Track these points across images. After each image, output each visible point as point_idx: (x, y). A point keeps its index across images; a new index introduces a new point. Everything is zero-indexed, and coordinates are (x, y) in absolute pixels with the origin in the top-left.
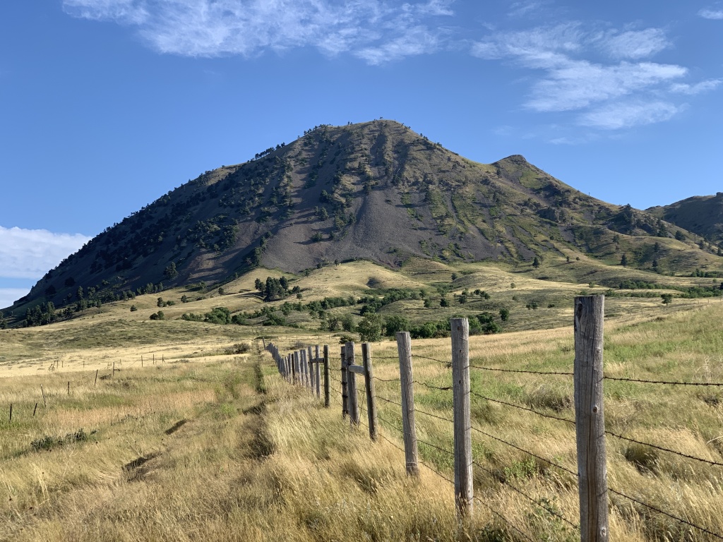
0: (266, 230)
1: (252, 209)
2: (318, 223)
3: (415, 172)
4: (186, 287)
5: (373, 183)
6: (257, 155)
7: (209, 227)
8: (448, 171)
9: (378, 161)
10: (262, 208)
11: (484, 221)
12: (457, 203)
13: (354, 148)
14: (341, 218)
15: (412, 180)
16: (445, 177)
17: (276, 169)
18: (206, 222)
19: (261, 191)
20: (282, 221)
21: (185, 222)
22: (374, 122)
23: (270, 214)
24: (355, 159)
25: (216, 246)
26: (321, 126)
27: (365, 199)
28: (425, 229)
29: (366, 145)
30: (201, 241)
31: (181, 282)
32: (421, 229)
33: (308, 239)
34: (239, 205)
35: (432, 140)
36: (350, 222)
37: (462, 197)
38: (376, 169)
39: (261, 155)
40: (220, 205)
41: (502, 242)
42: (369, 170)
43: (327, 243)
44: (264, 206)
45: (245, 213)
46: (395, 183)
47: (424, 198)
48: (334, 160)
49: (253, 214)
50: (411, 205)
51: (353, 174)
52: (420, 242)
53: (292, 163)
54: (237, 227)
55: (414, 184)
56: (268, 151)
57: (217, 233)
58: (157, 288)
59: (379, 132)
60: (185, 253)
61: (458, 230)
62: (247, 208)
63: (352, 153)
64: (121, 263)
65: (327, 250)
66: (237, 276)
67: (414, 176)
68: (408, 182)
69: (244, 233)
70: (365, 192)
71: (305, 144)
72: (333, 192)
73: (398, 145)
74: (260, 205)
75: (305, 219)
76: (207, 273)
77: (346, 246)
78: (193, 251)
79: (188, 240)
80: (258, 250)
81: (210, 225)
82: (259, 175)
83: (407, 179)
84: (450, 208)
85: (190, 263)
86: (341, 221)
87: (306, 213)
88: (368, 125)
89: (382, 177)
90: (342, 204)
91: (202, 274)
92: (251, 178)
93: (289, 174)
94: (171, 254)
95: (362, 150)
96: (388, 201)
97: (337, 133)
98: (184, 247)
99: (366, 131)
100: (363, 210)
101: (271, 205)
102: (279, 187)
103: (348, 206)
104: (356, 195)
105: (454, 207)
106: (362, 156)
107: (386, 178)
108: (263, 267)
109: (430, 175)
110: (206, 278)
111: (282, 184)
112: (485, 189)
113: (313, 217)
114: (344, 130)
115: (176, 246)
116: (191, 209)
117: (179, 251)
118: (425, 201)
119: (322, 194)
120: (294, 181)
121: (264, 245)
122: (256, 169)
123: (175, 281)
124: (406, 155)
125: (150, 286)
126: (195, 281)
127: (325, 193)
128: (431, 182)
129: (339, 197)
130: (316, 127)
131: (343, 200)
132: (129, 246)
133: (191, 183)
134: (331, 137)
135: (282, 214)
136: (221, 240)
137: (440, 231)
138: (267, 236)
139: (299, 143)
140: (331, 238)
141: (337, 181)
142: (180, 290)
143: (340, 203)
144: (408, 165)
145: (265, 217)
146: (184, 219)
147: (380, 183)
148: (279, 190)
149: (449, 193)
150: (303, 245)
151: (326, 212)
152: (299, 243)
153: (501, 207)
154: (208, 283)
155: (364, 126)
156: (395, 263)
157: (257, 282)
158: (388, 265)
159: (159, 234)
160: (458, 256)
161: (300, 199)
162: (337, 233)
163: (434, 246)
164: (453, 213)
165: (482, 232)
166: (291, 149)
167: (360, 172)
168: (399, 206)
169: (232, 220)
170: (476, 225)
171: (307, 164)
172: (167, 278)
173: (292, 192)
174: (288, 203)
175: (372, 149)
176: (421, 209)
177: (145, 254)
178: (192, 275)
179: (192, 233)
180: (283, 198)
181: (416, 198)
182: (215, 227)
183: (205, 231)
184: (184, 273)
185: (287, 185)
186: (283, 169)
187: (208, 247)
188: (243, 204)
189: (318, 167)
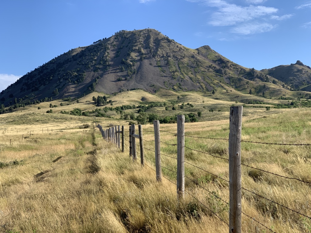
0: (97, 75)
1: (91, 66)
2: (120, 73)
3: (162, 52)
4: (62, 99)
5: (144, 56)
6: (94, 43)
7: (73, 73)
8: (177, 52)
9: (147, 47)
10: (96, 66)
11: (192, 74)
12: (180, 66)
13: (136, 41)
14: (130, 71)
15: (161, 55)
16: (176, 54)
17: (103, 49)
18: (71, 71)
19: (96, 58)
20: (105, 72)
21: (62, 71)
22: (145, 30)
23: (99, 69)
24: (136, 46)
25: (76, 82)
26: (122, 30)
27: (141, 63)
29: (142, 40)
30: (69, 79)
31: (60, 97)
32: (165, 76)
33: (116, 80)
34: (86, 64)
35: (170, 38)
36: (134, 73)
37: (182, 63)
38: (146, 50)
39: (96, 43)
40: (78, 64)
41: (199, 83)
42: (143, 50)
43: (124, 82)
44: (97, 65)
45: (89, 68)
46: (154, 56)
48: (128, 45)
49: (92, 68)
50: (160, 66)
51: (136, 52)
52: (164, 82)
53: (110, 47)
54: (85, 74)
55: (162, 57)
56: (99, 41)
57: (76, 76)
58: (49, 99)
59: (148, 34)
60: (62, 84)
61: (181, 77)
62: (90, 66)
63: (136, 43)
64: (34, 88)
65: (124, 85)
66: (85, 95)
67: (162, 54)
68: (159, 56)
69: (88, 77)
70: (141, 60)
71: (115, 39)
72: (127, 60)
73: (156, 40)
74: (95, 65)
75: (115, 71)
76: (71, 94)
77: (132, 83)
78: (66, 83)
79: (63, 79)
80: (94, 84)
81: (73, 72)
82: (95, 51)
84: (177, 68)
85: (64, 89)
87: (115, 68)
88: (143, 31)
89: (148, 54)
90: (131, 65)
91: (69, 94)
92: (92, 52)
93: (108, 51)
94: (56, 85)
95: (140, 42)
96: (151, 64)
97: (129, 34)
98: (62, 82)
99: (142, 33)
100: (140, 68)
101: (100, 64)
102: (104, 57)
103: (134, 66)
104: (137, 61)
105: (179, 67)
106: (140, 44)
107: (150, 54)
108: (96, 91)
109: (169, 53)
110: (71, 96)
111: (105, 56)
112: (192, 60)
113: (118, 70)
114: (132, 33)
115: (58, 81)
116: (65, 65)
117: (59, 84)
118: (167, 64)
119: (122, 61)
120: (110, 54)
121: (97, 82)
122: (94, 49)
123: (57, 97)
124: (159, 44)
125: (47, 98)
126: (66, 97)
127: (124, 60)
128: (169, 56)
129: (130, 62)
130: (120, 31)
131: (131, 63)
132: (37, 81)
133: (65, 54)
134: (126, 35)
135: (105, 69)
136: (78, 79)
137: (173, 78)
138: (98, 78)
139: (113, 38)
140: (126, 79)
141: (129, 55)
142: (60, 101)
143: (130, 64)
144: (160, 48)
145: (97, 69)
146: (62, 70)
147: (148, 56)
148: (103, 58)
149: (177, 61)
150: (113, 82)
151: (124, 69)
152: (112, 81)
153: (200, 68)
154: (72, 98)
155: (141, 31)
156: (153, 91)
157: (93, 97)
158: (150, 92)
159: (51, 76)
160: (180, 89)
161: (113, 62)
162: (129, 78)
163: (170, 84)
164: (178, 70)
165: (191, 79)
166: (109, 40)
167: (139, 51)
168: (155, 66)
169: (83, 71)
170: (189, 75)
171: (116, 47)
172: (54, 95)
173: (109, 59)
174: (107, 64)
175: (144, 41)
176: (165, 68)
177: (44, 84)
178: (65, 94)
179: (65, 76)
180: (105, 62)
181: (163, 63)
182: (75, 73)
183: (71, 75)
184: (62, 93)
185: (107, 56)
186: (106, 49)
187: (72, 82)
188: (88, 64)
189: (121, 48)
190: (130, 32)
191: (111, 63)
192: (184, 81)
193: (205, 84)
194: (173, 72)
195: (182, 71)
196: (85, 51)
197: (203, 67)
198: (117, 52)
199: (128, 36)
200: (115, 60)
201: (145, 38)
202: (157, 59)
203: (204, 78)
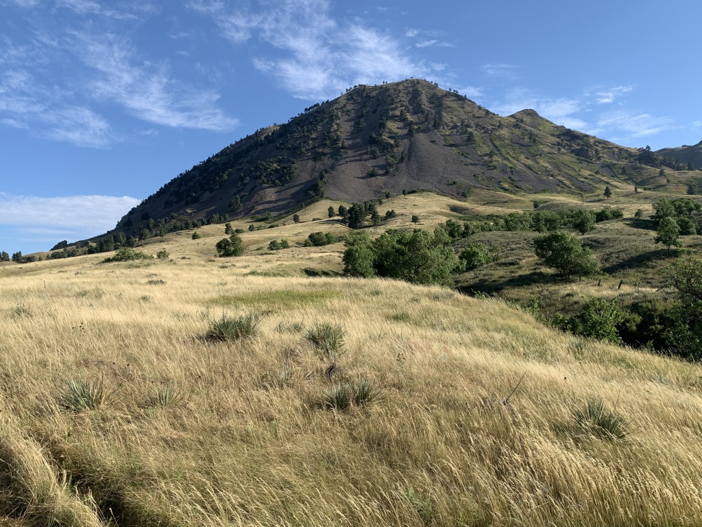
0: (323, 168)
1: (308, 150)
2: (371, 161)
3: (452, 118)
4: (252, 218)
5: (416, 127)
6: (306, 109)
7: (270, 165)
8: (482, 117)
9: (418, 110)
10: (317, 149)
11: (527, 158)
12: (497, 143)
13: (393, 100)
14: (393, 157)
15: (451, 124)
16: (481, 122)
17: (326, 118)
18: (266, 162)
19: (313, 136)
20: (337, 160)
21: (246, 163)
22: (406, 80)
23: (325, 155)
24: (395, 109)
25: (277, 181)
27: (411, 141)
28: (476, 165)
29: (404, 99)
30: (263, 177)
31: (247, 213)
32: (472, 164)
33: (364, 175)
34: (295, 148)
36: (402, 158)
37: (500, 138)
38: (415, 116)
39: (309, 109)
40: (278, 148)
41: (552, 176)
42: (409, 117)
43: (383, 178)
44: (318, 147)
45: (302, 154)
46: (436, 126)
47: (466, 138)
48: (376, 110)
49: (309, 154)
50: (454, 145)
51: (396, 120)
52: (475, 176)
53: (339, 114)
54: (296, 166)
55: (453, 128)
56: (315, 106)
57: (277, 171)
58: (223, 219)
60: (248, 188)
61: (506, 165)
62: (303, 150)
63: (392, 104)
64: (189, 199)
65: (384, 183)
67: (452, 121)
68: (447, 126)
69: (303, 171)
70: (410, 134)
71: (348, 99)
72: (381, 135)
73: (432, 97)
74: (314, 147)
75: (358, 158)
76: (271, 205)
77: (403, 181)
78: (256, 186)
79: (250, 177)
80: (320, 183)
81: (270, 164)
82: (311, 123)
83: (446, 123)
84: (492, 147)
85: (254, 197)
86: (392, 159)
87: (359, 153)
88: (401, 83)
89: (422, 123)
90: (391, 145)
91: (266, 206)
92: (304, 125)
93: (338, 121)
94: (235, 190)
95: (400, 101)
96: (433, 142)
97: (376, 90)
98: (247, 183)
99: (401, 87)
100: (411, 149)
101: (324, 147)
102: (330, 132)
103: (397, 146)
104: (402, 137)
105: (496, 147)
106: (402, 106)
107: (426, 123)
108: (327, 198)
109: (466, 120)
110: (271, 210)
111: (332, 130)
112: (517, 132)
113: (365, 157)
114: (381, 87)
115: (240, 183)
116: (251, 153)
117: (242, 187)
118: (468, 140)
119: (371, 137)
120: (343, 128)
121: (325, 180)
122: (307, 119)
123: (240, 213)
124: (440, 105)
125: (216, 217)
126: (258, 212)
127: (374, 135)
128: (468, 126)
129: (387, 139)
130: (356, 86)
131: (392, 142)
132: (197, 185)
133: (249, 138)
134: (370, 93)
135: (336, 153)
136: (281, 177)
137: (489, 166)
138: (326, 172)
139: (343, 98)
140: (387, 173)
141: (383, 126)
142: (246, 221)
143: (389, 144)
144: (445, 112)
145: (320, 156)
146: (245, 161)
147: (422, 127)
148: (330, 134)
149: (487, 135)
150: (361, 180)
151: (378, 152)
152: (358, 178)
153: (538, 147)
154: (273, 214)
155: (398, 84)
156: (458, 194)
157: (331, 209)
158: (452, 196)
159: (223, 173)
160: (517, 188)
161: (350, 142)
162: (391, 170)
163: (490, 179)
164: (496, 151)
165: (529, 168)
166: (336, 103)
167: (402, 118)
168: (444, 145)
169: (290, 160)
170: (521, 161)
171: (353, 115)
172: (233, 211)
173: (343, 136)
174: (340, 145)
175: (409, 101)
176: (465, 147)
177: (211, 190)
178: (257, 207)
179: (254, 171)
180: (335, 141)
181: (458, 139)
182: (275, 165)
183: (266, 169)
184: (249, 205)
185: (337, 130)
186: (332, 118)
187: (270, 182)
188: (299, 147)
189: (362, 116)
190: (375, 88)
191: (347, 143)
192: (518, 173)
193: (568, 179)
194: (486, 155)
195: (504, 153)
196: (290, 124)
197: (544, 145)
198: (357, 123)
199: (374, 94)
200: (355, 138)
201: (410, 96)
202: (443, 132)
203: (556, 166)
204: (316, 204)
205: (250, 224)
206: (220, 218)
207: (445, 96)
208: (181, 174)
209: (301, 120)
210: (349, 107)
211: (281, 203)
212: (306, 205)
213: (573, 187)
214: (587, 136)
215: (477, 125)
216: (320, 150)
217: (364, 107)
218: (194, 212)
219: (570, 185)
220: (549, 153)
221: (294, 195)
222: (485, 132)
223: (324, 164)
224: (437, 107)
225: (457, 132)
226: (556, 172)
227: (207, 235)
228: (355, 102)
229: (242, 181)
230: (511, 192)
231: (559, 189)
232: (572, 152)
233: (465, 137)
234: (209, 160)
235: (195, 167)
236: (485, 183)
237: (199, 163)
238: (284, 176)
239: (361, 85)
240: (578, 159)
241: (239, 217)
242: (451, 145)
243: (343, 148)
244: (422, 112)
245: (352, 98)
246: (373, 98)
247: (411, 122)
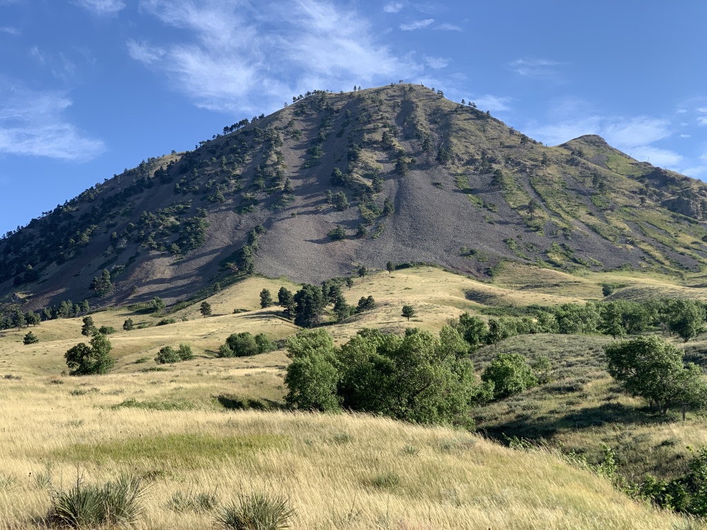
0: (252, 224)
1: (227, 195)
2: (333, 214)
3: (466, 147)
4: (130, 308)
5: (408, 160)
6: (226, 129)
7: (162, 220)
8: (515, 147)
9: (410, 133)
10: (243, 194)
11: (590, 214)
12: (541, 189)
13: (370, 117)
14: (370, 207)
15: (466, 157)
16: (513, 154)
17: (259, 143)
18: (156, 213)
19: (238, 172)
20: (276, 211)
21: (122, 215)
22: (392, 86)
23: (256, 202)
24: (374, 130)
25: (175, 246)
26: (315, 92)
27: (400, 182)
28: (507, 223)
29: (389, 114)
30: (150, 239)
31: (121, 299)
33: (322, 237)
34: (206, 191)
36: (386, 211)
37: (545, 181)
38: (407, 143)
39: (231, 129)
40: (176, 191)
41: (632, 243)
42: (397, 144)
43: (355, 242)
44: (246, 190)
45: (217, 201)
46: (441, 159)
47: (489, 181)
48: (342, 132)
49: (230, 201)
50: (471, 190)
51: (375, 149)
52: (505, 241)
53: (282, 137)
54: (207, 220)
55: (469, 163)
56: (241, 123)
57: (174, 228)
58: (79, 309)
59: (403, 99)
60: (125, 257)
61: (556, 225)
62: (220, 194)
63: (369, 122)
64: (22, 275)
65: (356, 252)
66: (219, 288)
67: (467, 152)
68: (460, 160)
70: (398, 172)
71: (296, 114)
72: (350, 172)
73: (434, 113)
74: (238, 191)
75: (313, 209)
76: (163, 287)
77: (388, 247)
78: (138, 254)
79: (129, 239)
80: (247, 249)
81: (163, 216)
82: (233, 151)
83: (457, 155)
84: (533, 196)
85: (133, 271)
86: (369, 212)
87: (313, 200)
88: (384, 89)
89: (417, 154)
90: (368, 189)
91: (155, 287)
92: (222, 155)
93: (278, 149)
94: (102, 260)
95: (382, 118)
96: (436, 184)
97: (342, 99)
98: (123, 249)
99: (383, 97)
100: (401, 195)
101: (256, 190)
102: (266, 166)
103: (377, 190)
104: (386, 176)
105: (539, 195)
106: (385, 127)
107: (425, 154)
108: (259, 275)
109: (490, 151)
110: (162, 294)
111: (269, 162)
112: (573, 171)
113: (324, 207)
114: (351, 95)
115: (110, 248)
116: (131, 199)
117: (114, 256)
118: (493, 184)
119: (334, 174)
120: (287, 160)
121: (255, 244)
122: (227, 144)
123: (110, 299)
124: (448, 126)
125: (67, 306)
126: (141, 298)
127: (339, 172)
128: (493, 160)
129: (361, 178)
130: (309, 93)
131: (369, 183)
132: (36, 252)
133: (128, 174)
134: (332, 104)
135: (276, 200)
136: (181, 239)
137: (529, 226)
138: (258, 231)
139: (288, 111)
140: (360, 235)
141: (353, 157)
142: (120, 312)
143: (364, 186)
144: (455, 137)
145: (248, 205)
146: (121, 212)
147: (418, 160)
148: (265, 169)
149: (524, 175)
150: (316, 245)
151: (345, 198)
152: (312, 241)
153: (607, 195)
154: (167, 301)
155: (378, 92)
156: (478, 270)
157: (265, 294)
158: (469, 275)
159: (82, 231)
160: (575, 263)
161: (299, 182)
162: (368, 229)
163: (530, 247)
164: (539, 202)
165: (594, 229)
166: (277, 119)
167: (385, 146)
168: (455, 191)
169: (197, 211)
170: (580, 219)
171: (303, 138)
172: (96, 296)
173: (287, 172)
174: (282, 187)
175: (397, 119)
176: (489, 195)
177: (61, 261)
178: (138, 289)
179: (135, 228)
180: (274, 181)
181: (477, 181)
182: (172, 219)
183: (155, 226)
184: (125, 285)
185: (278, 163)
186: (269, 143)
187: (162, 248)
188: (213, 190)
189: (320, 140)
190: (341, 96)
191: (293, 184)
192: (576, 237)
193: (658, 248)
194: (523, 208)
195: (552, 206)
196: (198, 152)
197: (618, 192)
198: (311, 152)
199: (339, 105)
200: (307, 176)
201: (398, 110)
202: (453, 169)
203: (638, 228)
204: (240, 284)
205: (126, 318)
206: (74, 308)
207: (456, 111)
208: (9, 233)
209: (217, 146)
210: (298, 126)
211: (181, 283)
212: (224, 286)
213: (667, 263)
214: (686, 179)
215: (508, 159)
216: (249, 195)
217: (323, 126)
218: (29, 298)
219: (662, 259)
220: (626, 206)
221: (203, 270)
222: (522, 171)
223: (254, 218)
224: (441, 128)
225: (476, 169)
226: (638, 237)
227: (49, 337)
228: (308, 119)
229: (114, 246)
230: (565, 269)
231: (644, 265)
232: (664, 204)
233: (488, 178)
234: (58, 210)
235: (34, 221)
236: (523, 253)
237: (41, 216)
238: (187, 238)
239: (318, 92)
240: (673, 217)
241: (107, 306)
242: (466, 191)
243: (286, 191)
244: (418, 137)
245: (303, 112)
246: (337, 111)
247: (401, 152)
